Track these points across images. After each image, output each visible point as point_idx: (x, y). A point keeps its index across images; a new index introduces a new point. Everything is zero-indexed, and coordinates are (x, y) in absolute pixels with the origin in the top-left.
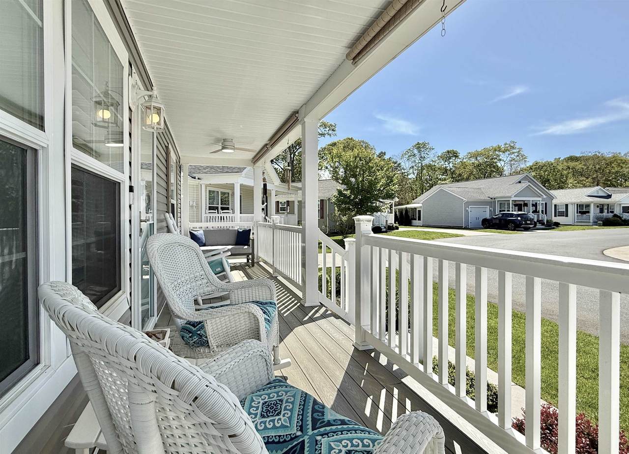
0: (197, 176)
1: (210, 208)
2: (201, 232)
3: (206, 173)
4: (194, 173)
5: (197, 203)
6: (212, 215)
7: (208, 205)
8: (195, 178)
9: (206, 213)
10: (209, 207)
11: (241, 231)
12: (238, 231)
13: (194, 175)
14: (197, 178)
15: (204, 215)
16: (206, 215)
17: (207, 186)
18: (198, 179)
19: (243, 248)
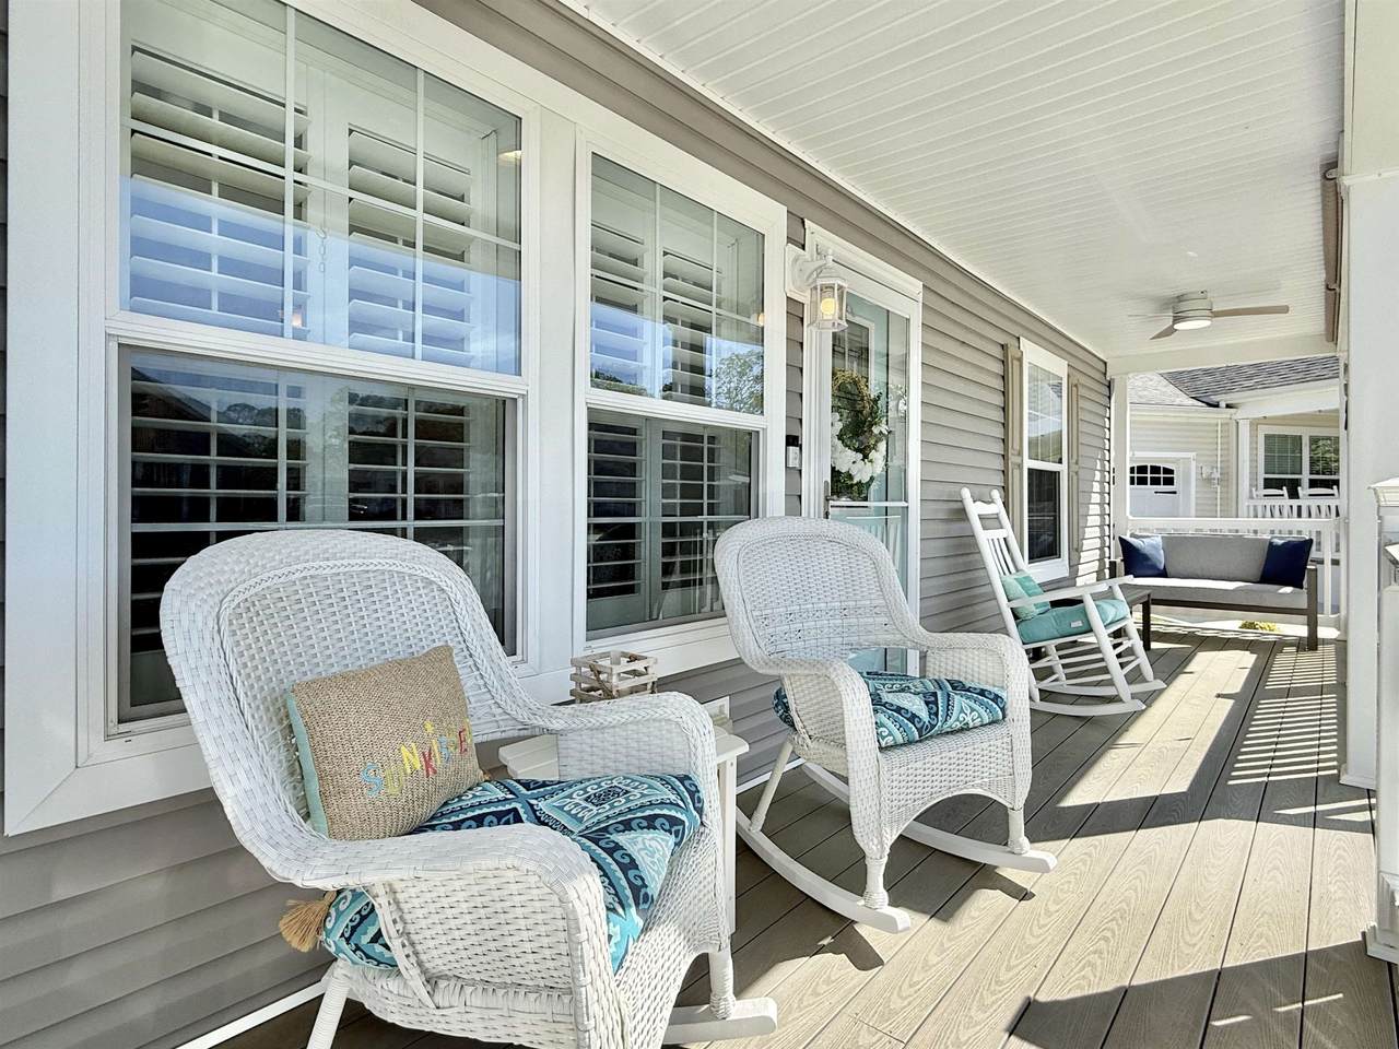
0: (1223, 399)
1: (1268, 484)
2: (1158, 540)
3: (1250, 388)
4: (1216, 393)
5: (1225, 471)
6: (1269, 502)
7: (1262, 476)
8: (1217, 406)
9: (1251, 498)
10: (1265, 479)
11: (1280, 542)
12: (1271, 544)
13: (1215, 399)
14: (1223, 404)
15: (1244, 503)
16: (1252, 503)
17: (1255, 424)
18: (1228, 406)
19: (1275, 592)
